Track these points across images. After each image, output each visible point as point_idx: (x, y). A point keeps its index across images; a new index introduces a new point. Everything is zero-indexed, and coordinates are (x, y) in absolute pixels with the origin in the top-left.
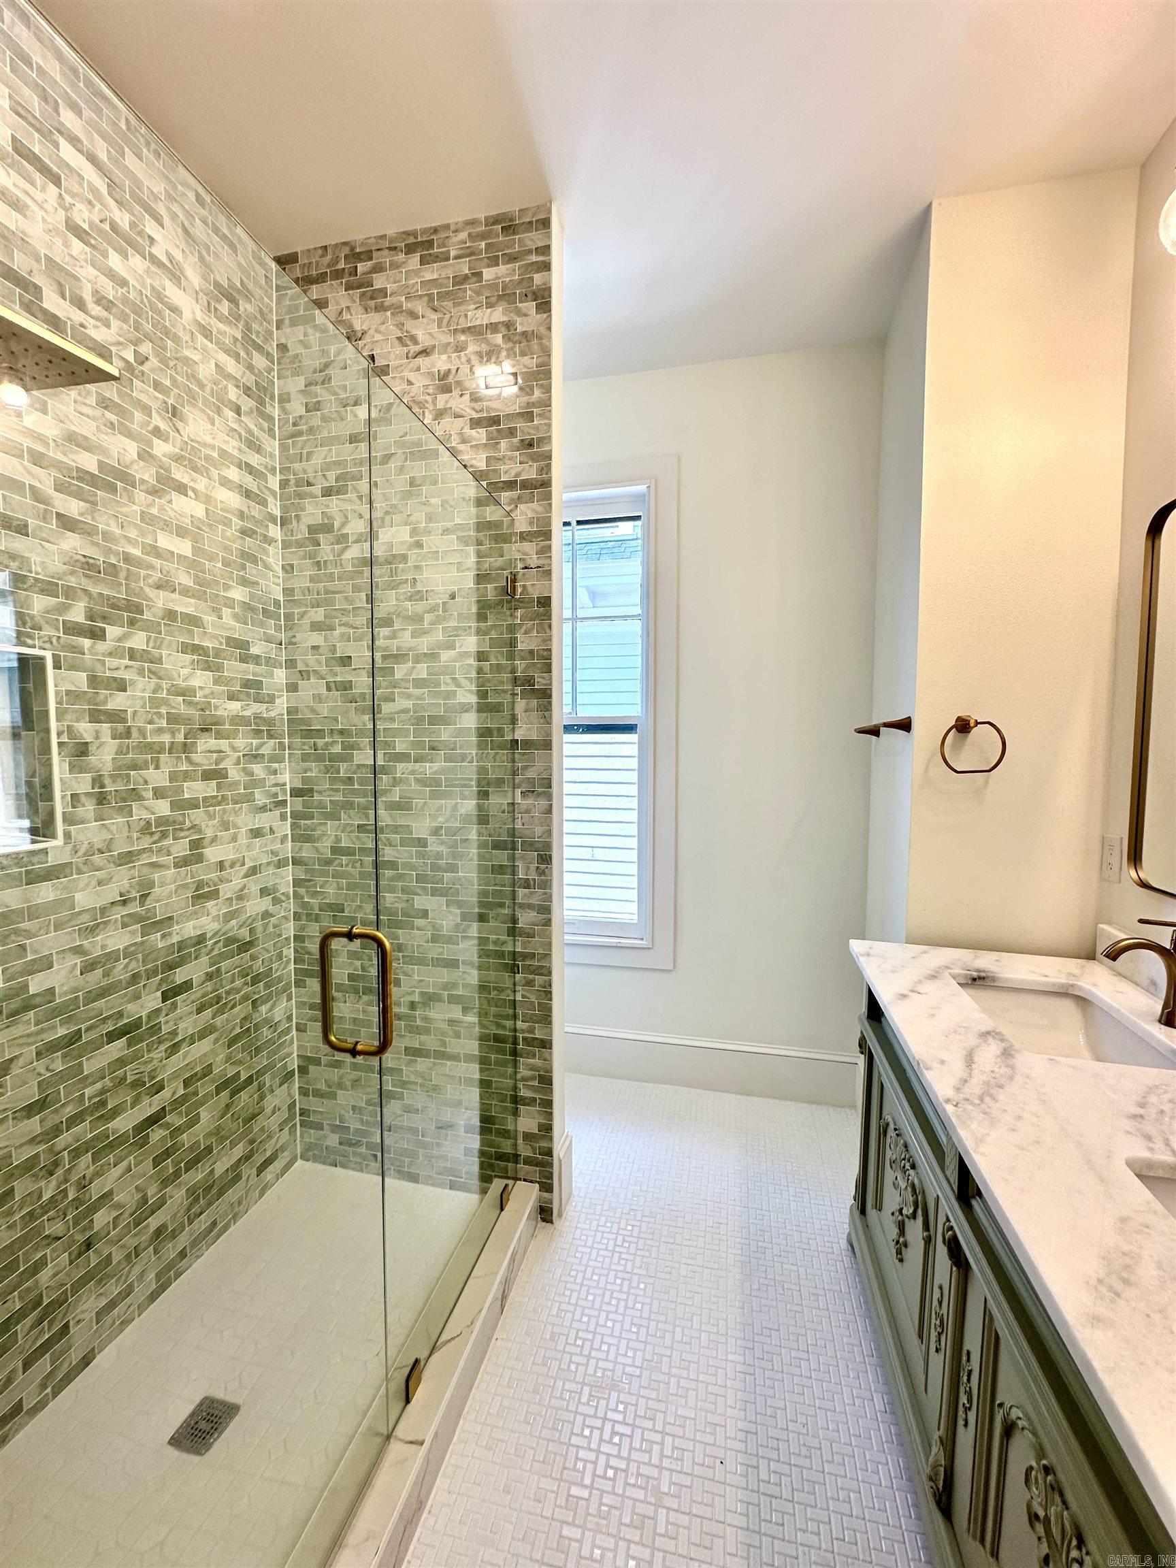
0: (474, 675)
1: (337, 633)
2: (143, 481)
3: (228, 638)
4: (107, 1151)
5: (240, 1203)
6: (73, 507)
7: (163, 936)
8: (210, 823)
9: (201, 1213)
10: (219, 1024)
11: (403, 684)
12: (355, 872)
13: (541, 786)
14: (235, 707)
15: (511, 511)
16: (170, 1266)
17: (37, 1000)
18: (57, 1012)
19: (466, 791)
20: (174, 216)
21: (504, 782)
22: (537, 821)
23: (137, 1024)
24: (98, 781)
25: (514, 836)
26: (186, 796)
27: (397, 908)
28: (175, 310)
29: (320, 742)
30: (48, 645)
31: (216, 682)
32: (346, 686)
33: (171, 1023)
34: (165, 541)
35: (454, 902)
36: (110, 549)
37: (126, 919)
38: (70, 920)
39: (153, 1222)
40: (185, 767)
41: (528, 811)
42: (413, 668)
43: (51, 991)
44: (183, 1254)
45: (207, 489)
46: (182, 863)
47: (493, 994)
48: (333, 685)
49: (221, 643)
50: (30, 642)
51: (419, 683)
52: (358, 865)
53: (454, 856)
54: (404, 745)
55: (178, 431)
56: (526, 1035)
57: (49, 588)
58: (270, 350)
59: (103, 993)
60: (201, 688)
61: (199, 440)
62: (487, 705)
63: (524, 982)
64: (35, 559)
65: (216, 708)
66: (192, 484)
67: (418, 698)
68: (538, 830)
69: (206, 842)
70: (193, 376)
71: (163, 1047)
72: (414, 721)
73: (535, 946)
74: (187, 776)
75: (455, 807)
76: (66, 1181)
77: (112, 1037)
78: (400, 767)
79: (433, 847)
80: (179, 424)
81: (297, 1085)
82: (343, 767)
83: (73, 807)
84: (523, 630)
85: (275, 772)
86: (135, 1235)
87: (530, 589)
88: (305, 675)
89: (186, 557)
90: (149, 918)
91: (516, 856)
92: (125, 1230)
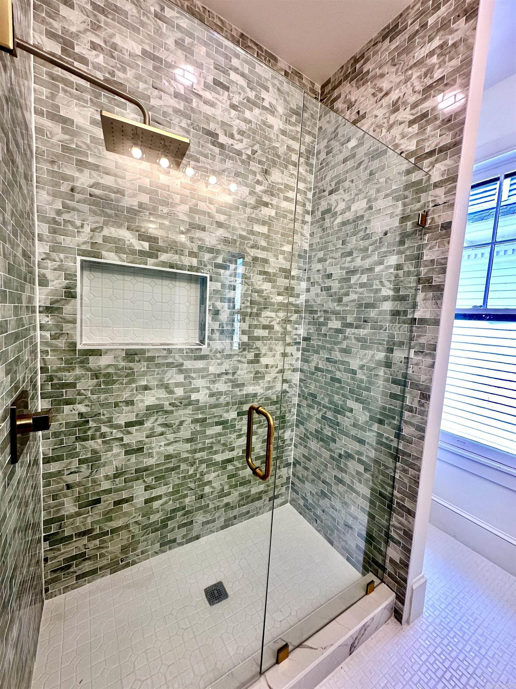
0: (393, 278)
1: (327, 262)
2: (250, 204)
3: (280, 268)
4: (212, 465)
5: (260, 509)
6: (222, 218)
7: (240, 390)
8: (264, 347)
9: (244, 505)
10: (259, 432)
11: (354, 286)
12: (323, 380)
13: (429, 349)
14: (280, 299)
15: (429, 171)
16: (229, 519)
17: (194, 403)
18: (198, 409)
19: (381, 348)
20: (274, 85)
21: (404, 344)
22: (423, 372)
23: (226, 422)
24: (221, 325)
25: (406, 377)
26: (255, 335)
27: (339, 403)
28: (271, 127)
29: (316, 316)
30: (208, 272)
31: (273, 287)
32: (328, 289)
33: (240, 426)
34: (257, 228)
35: (366, 408)
36: (234, 233)
37: (226, 380)
38: (207, 376)
39: (226, 500)
40: (255, 323)
41: (417, 364)
42: (360, 277)
43: (198, 401)
44: (235, 517)
45: (277, 203)
46: (250, 362)
47: (382, 468)
48: (323, 288)
49: (277, 270)
50: (202, 271)
51: (362, 285)
52: (324, 377)
53: (370, 383)
54: (351, 319)
55: (267, 180)
56: (399, 501)
57: (211, 250)
58: (314, 132)
59: (216, 406)
60: (266, 290)
61: (276, 182)
62: (399, 296)
63: (401, 469)
64: (207, 240)
65: (272, 298)
66: (271, 202)
67: (361, 294)
68: (423, 378)
69: (261, 355)
70: (276, 154)
71: (236, 434)
72: (358, 306)
73: (412, 449)
74: (256, 326)
75: (373, 356)
76: (197, 471)
77: (217, 424)
78: (348, 330)
79: (360, 375)
80: (268, 177)
81: (292, 470)
82: (324, 328)
83: (212, 334)
84: (428, 247)
85: (296, 329)
86: (218, 501)
87: (437, 219)
88: (313, 284)
89: (264, 234)
90: (235, 382)
91: (406, 390)
92: (215, 498)
